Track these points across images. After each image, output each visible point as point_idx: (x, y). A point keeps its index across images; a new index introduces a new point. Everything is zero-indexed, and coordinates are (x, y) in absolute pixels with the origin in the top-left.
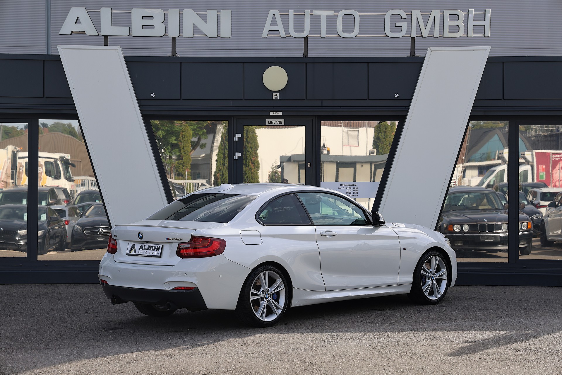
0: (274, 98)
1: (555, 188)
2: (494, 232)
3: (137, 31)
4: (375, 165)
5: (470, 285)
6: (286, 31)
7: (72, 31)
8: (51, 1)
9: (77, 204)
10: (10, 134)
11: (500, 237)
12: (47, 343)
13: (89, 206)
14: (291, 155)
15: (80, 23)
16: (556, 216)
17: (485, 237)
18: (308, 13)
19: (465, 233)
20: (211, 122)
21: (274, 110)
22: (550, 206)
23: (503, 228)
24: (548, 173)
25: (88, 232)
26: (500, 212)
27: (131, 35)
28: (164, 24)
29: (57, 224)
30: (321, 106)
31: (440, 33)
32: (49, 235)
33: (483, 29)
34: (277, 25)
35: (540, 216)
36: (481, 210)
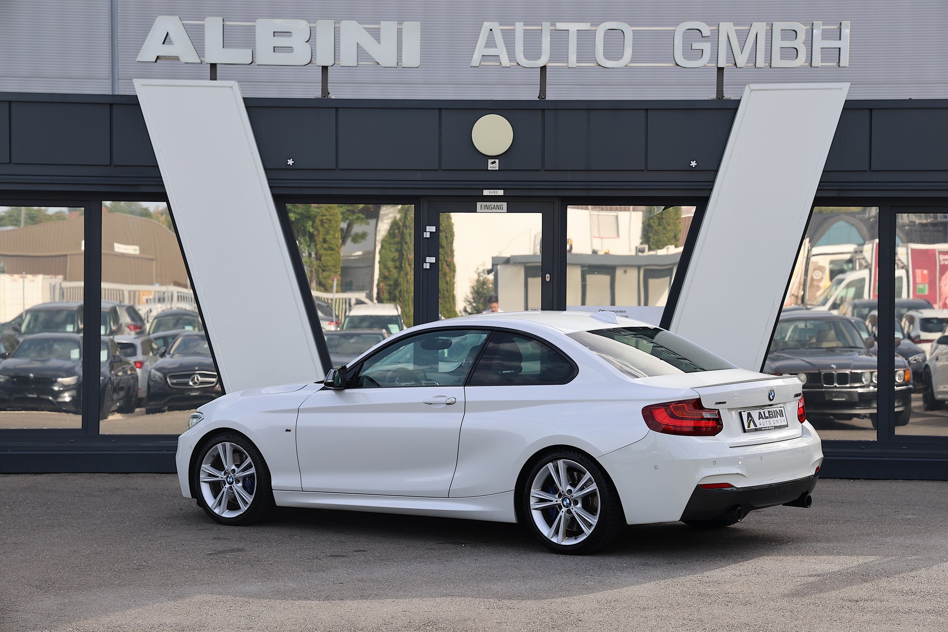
0: (490, 167)
1: (945, 311)
2: (848, 385)
3: (265, 56)
4: (645, 270)
6: (510, 57)
7: (158, 56)
8: (118, 3)
9: (153, 333)
11: (860, 394)
13: (175, 337)
14: (510, 256)
15: (171, 43)
17: (834, 394)
18: (546, 27)
21: (490, 187)
22: (940, 341)
23: (863, 380)
24: (932, 284)
25: (175, 381)
26: (859, 352)
27: (255, 62)
28: (310, 44)
29: (120, 368)
30: (567, 180)
31: (766, 61)
32: (111, 386)
33: (837, 54)
34: (496, 47)
35: (920, 358)
36: (825, 350)
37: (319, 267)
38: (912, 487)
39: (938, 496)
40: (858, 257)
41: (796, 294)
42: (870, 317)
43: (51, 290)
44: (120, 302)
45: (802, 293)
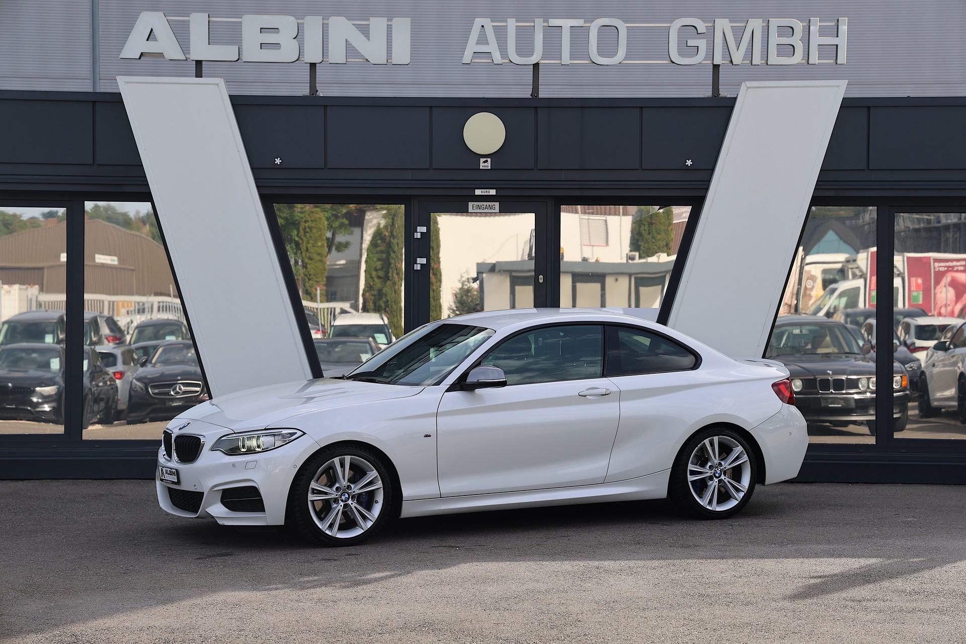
0: (482, 166)
1: (941, 318)
2: (844, 392)
3: (252, 53)
4: (636, 278)
5: (811, 483)
6: (502, 53)
7: (142, 53)
8: (100, 1)
9: (134, 344)
10: (10, 227)
11: (856, 400)
12: (109, 579)
13: (156, 348)
14: (495, 262)
15: (155, 39)
16: (945, 365)
17: (830, 400)
18: (539, 24)
19: (797, 393)
20: (358, 207)
21: (482, 186)
22: (936, 348)
23: (860, 386)
24: (927, 292)
25: (157, 391)
26: (855, 358)
27: (242, 59)
28: (298, 41)
29: (101, 379)
30: (561, 180)
31: (763, 59)
32: (92, 397)
33: (834, 51)
34: (487, 43)
35: (915, 365)
36: (821, 355)
37: (306, 275)
38: (911, 490)
39: (938, 499)
40: (850, 266)
41: (789, 303)
42: (866, 326)
43: (28, 301)
44: (100, 313)
45: (796, 302)
